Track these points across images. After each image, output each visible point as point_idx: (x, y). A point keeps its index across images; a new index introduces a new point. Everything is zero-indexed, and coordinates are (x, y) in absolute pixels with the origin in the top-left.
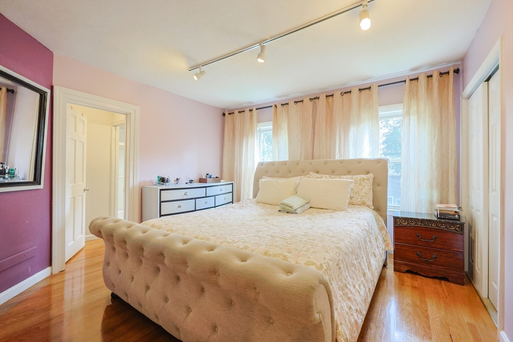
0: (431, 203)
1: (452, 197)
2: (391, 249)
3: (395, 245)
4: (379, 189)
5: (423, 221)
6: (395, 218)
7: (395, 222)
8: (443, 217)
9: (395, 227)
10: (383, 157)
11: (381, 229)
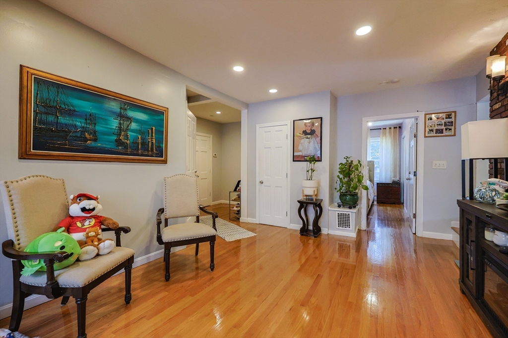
0: (391, 178)
1: (398, 175)
2: (376, 194)
3: (377, 194)
4: (371, 173)
5: (387, 184)
6: (377, 183)
7: (377, 185)
8: (394, 183)
9: (377, 187)
10: (372, 160)
11: (372, 187)
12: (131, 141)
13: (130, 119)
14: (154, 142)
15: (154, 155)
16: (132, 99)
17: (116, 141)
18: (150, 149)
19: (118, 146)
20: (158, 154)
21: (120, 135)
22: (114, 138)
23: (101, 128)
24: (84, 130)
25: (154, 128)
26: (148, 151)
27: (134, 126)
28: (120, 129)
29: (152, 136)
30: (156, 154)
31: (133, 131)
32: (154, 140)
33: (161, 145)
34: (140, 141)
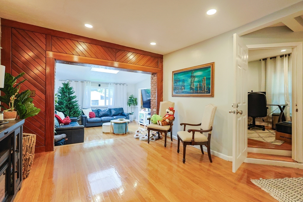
12: (195, 87)
13: (194, 77)
14: (205, 85)
15: (205, 93)
16: (195, 67)
17: (190, 88)
18: (203, 90)
19: (191, 90)
20: (207, 91)
21: (191, 85)
22: (189, 87)
23: (186, 84)
24: (182, 86)
25: (205, 77)
26: (202, 90)
27: (196, 79)
28: (191, 82)
29: (204, 82)
30: (206, 92)
31: (196, 82)
32: (205, 84)
33: (209, 86)
34: (198, 86)
